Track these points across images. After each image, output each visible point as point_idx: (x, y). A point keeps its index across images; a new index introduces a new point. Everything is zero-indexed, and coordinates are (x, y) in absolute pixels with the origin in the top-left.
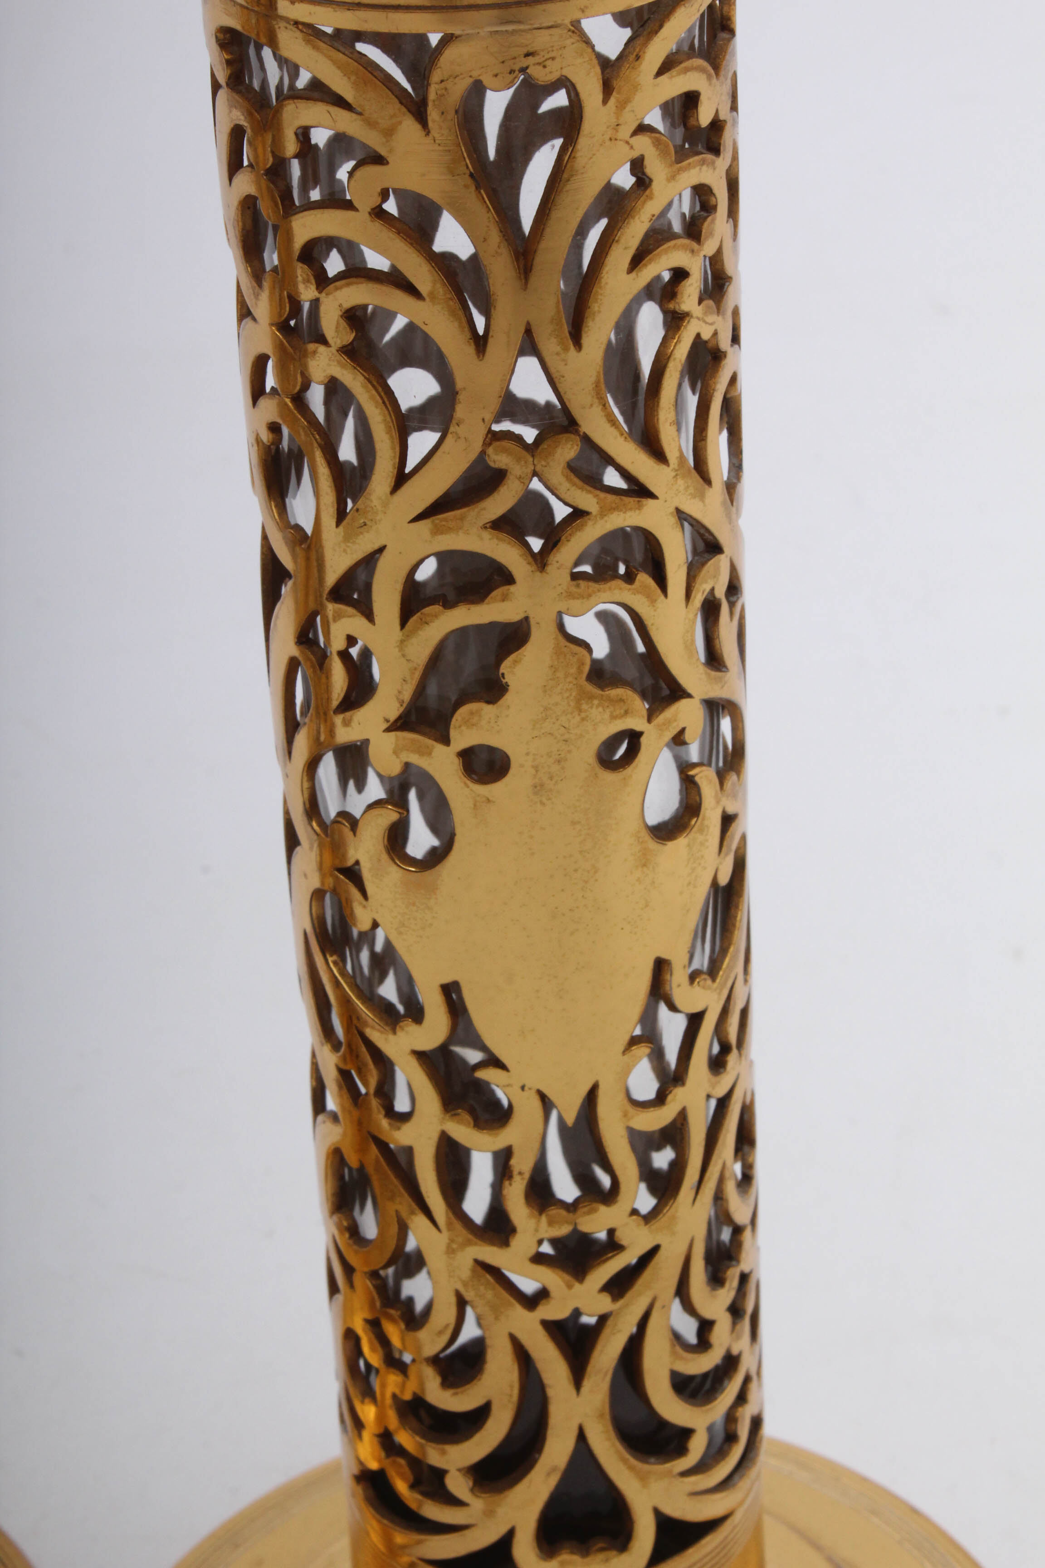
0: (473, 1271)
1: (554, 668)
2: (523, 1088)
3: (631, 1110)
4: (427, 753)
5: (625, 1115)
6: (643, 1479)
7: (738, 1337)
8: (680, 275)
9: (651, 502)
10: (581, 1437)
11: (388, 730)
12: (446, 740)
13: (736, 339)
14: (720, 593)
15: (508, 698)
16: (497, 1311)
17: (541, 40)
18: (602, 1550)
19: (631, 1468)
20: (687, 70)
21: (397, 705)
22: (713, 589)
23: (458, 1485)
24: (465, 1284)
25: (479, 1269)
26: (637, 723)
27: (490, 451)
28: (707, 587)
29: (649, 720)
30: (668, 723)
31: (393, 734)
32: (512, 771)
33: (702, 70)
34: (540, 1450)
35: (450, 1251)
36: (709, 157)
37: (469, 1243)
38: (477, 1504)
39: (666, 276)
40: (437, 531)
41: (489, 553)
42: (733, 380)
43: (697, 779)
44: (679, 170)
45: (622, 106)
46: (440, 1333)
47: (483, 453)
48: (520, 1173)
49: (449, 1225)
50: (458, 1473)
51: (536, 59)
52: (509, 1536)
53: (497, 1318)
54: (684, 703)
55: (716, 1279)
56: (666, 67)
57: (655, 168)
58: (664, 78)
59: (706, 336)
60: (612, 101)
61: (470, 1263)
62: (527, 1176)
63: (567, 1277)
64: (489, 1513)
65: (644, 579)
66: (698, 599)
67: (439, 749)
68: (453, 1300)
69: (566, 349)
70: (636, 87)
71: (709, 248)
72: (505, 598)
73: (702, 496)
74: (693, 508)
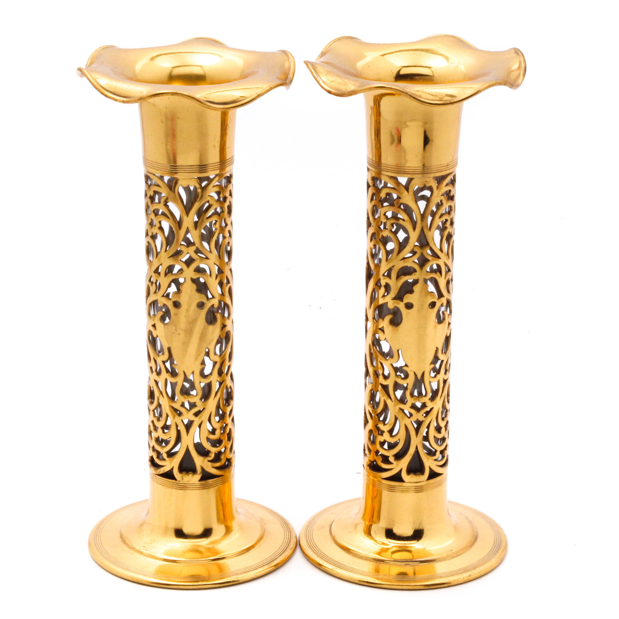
0: (399, 410)
1: (422, 288)
2: (411, 371)
3: (430, 378)
4: (398, 304)
5: (429, 378)
6: (428, 459)
7: (446, 434)
8: (447, 220)
9: (440, 260)
10: (417, 448)
11: (392, 300)
12: (402, 301)
13: (454, 234)
14: (450, 279)
15: (414, 293)
16: (402, 419)
17: (427, 179)
18: (419, 475)
19: (425, 456)
20: (449, 186)
21: (394, 295)
22: (449, 278)
23: (391, 459)
24: (397, 413)
25: (400, 410)
26: (435, 300)
27: (415, 248)
28: (448, 277)
29: (438, 300)
30: (440, 301)
31: (392, 301)
32: (414, 307)
33: (451, 186)
34: (409, 450)
35: (394, 406)
36: (452, 201)
37: (398, 404)
38: (395, 463)
39: (444, 220)
40: (404, 262)
41: (413, 267)
42: (453, 241)
43: (445, 313)
44: (448, 202)
45: (439, 191)
46: (391, 425)
47: (413, 249)
48: (409, 389)
49: (395, 401)
50: (392, 457)
51: (427, 182)
52: (401, 471)
53: (402, 421)
54: (443, 298)
55: (443, 419)
56: (447, 185)
57: (444, 202)
58: (446, 187)
59: (450, 232)
60: (438, 190)
61: (398, 408)
62: (410, 389)
63: (416, 411)
64: (397, 465)
65: (438, 273)
66: (447, 279)
67: (401, 303)
68: (394, 417)
69: (428, 231)
70: (442, 188)
71: (451, 217)
72: (415, 275)
73: (448, 260)
74: (447, 262)
